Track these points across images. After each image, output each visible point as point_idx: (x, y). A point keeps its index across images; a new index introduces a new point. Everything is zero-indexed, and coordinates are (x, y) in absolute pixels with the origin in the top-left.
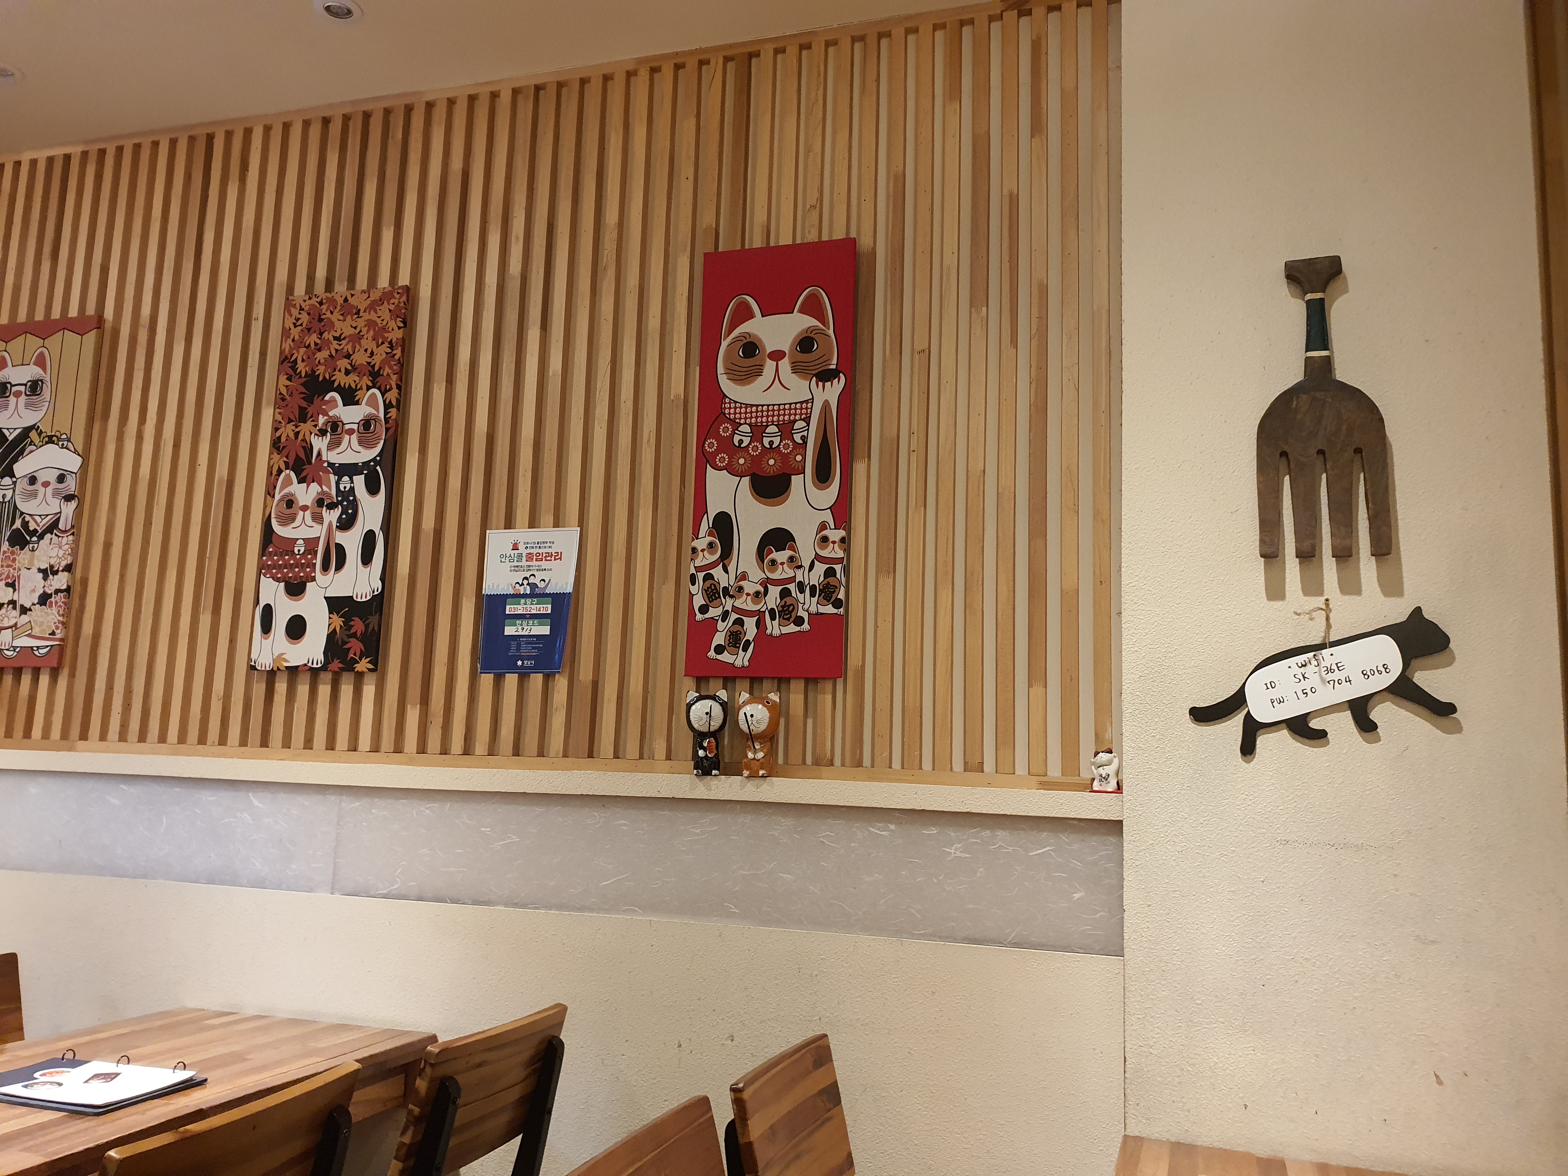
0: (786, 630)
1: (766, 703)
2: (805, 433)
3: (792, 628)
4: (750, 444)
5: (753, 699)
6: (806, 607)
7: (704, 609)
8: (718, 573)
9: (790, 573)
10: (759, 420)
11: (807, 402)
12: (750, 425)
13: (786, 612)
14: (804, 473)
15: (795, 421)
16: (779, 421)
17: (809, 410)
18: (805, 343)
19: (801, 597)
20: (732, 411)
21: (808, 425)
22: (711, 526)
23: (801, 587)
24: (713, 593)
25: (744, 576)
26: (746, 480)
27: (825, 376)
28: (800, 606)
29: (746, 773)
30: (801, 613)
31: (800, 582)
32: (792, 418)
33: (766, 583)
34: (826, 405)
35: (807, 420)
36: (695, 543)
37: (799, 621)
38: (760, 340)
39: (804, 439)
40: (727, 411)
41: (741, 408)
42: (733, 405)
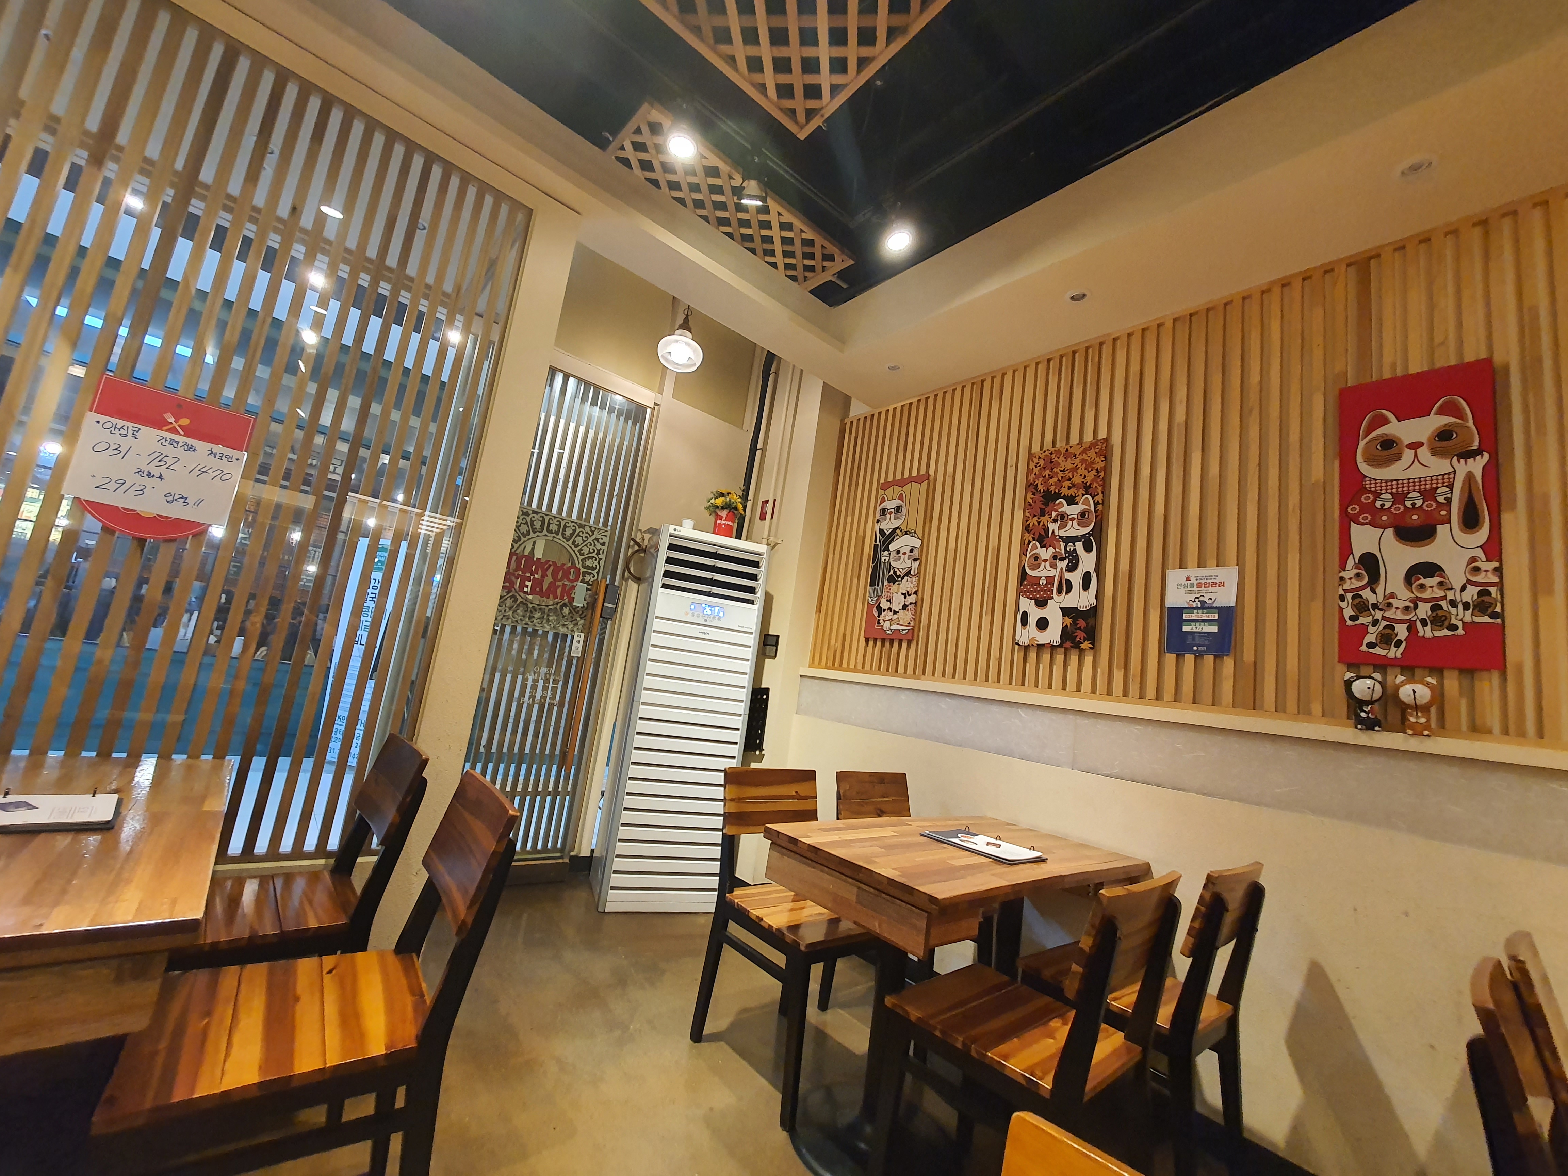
0: (1437, 634)
1: (1427, 684)
2: (1449, 496)
3: (1445, 632)
4: (1392, 506)
5: (1411, 680)
6: (1460, 617)
7: (1353, 618)
8: (1366, 594)
9: (1441, 593)
10: (1400, 490)
11: (1449, 474)
12: (1391, 494)
13: (1438, 619)
14: (1450, 523)
15: (1437, 488)
16: (1420, 489)
17: (1451, 480)
18: (1444, 435)
19: (1453, 611)
20: (1373, 485)
21: (1452, 489)
22: (1357, 562)
23: (1453, 604)
24: (1361, 607)
25: (1392, 596)
26: (1390, 532)
27: (1467, 455)
28: (1453, 617)
29: (1410, 732)
30: (1453, 621)
31: (1451, 600)
32: (1434, 486)
33: (1415, 602)
34: (1470, 476)
35: (1451, 487)
36: (1343, 574)
37: (1454, 628)
38: (1395, 436)
39: (1449, 501)
40: (1367, 486)
41: (1381, 483)
42: (1373, 482)
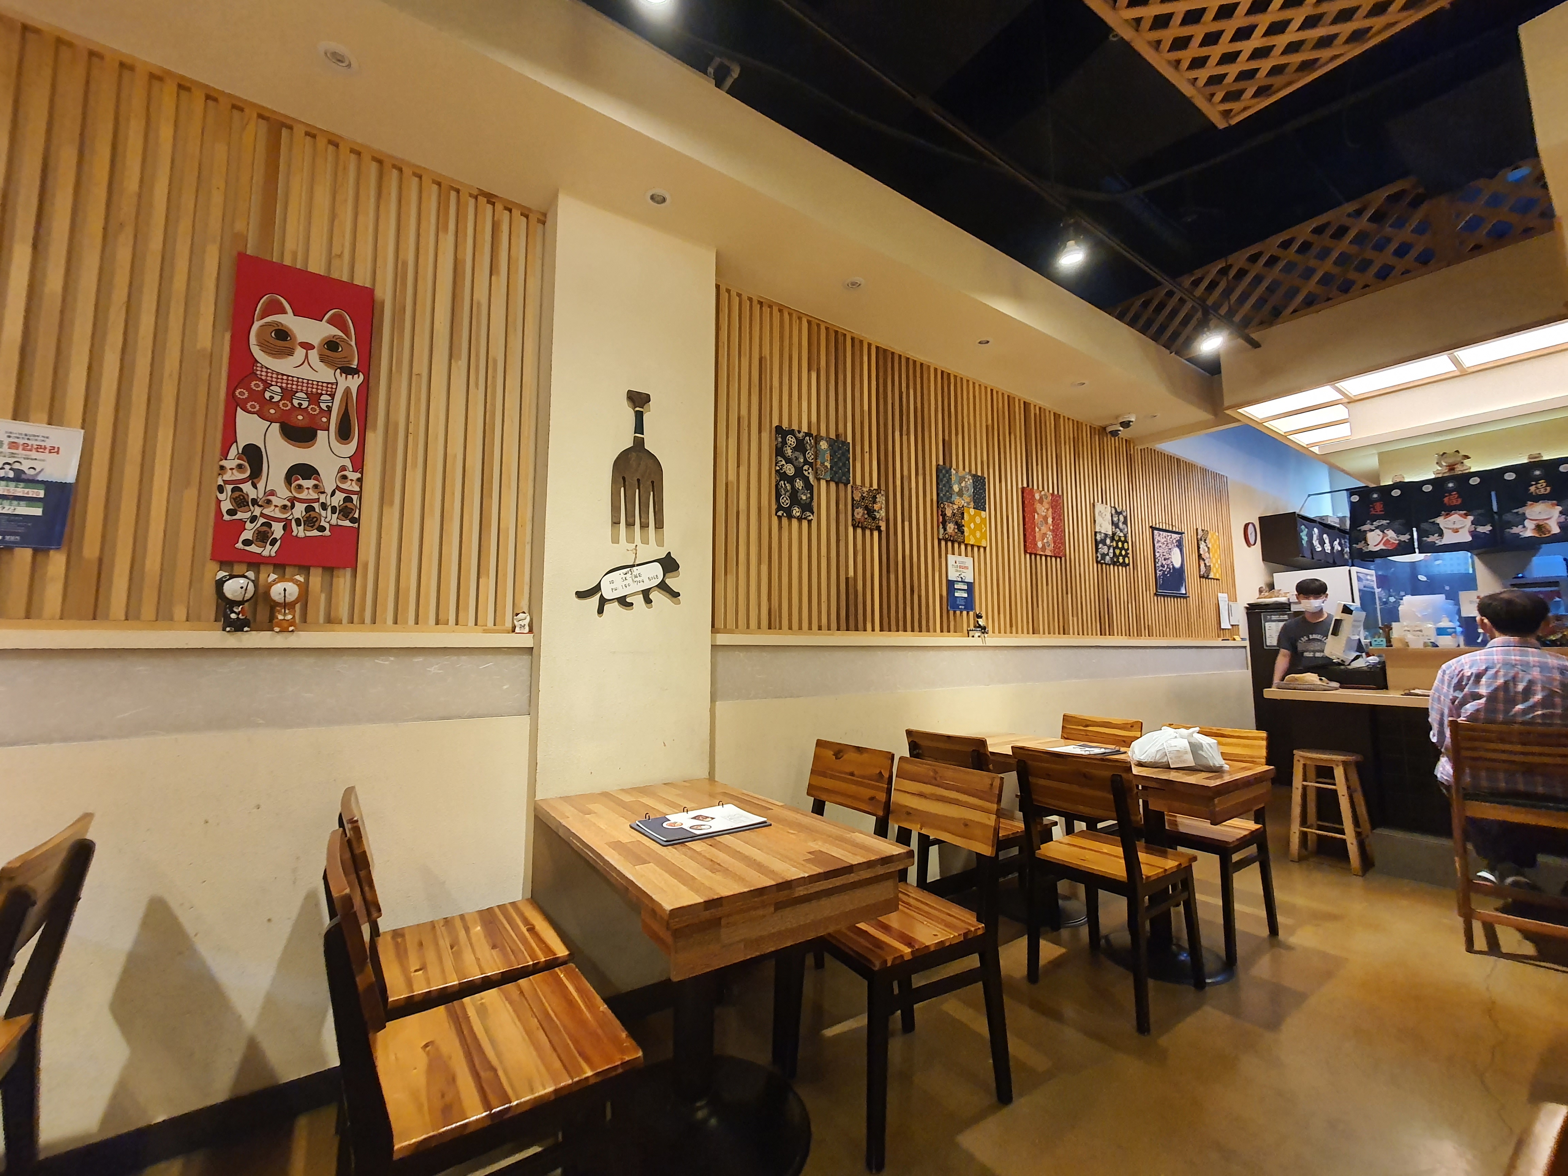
0: (309, 534)
1: (296, 582)
2: (330, 404)
3: (315, 533)
4: (280, 400)
5: (282, 578)
6: (328, 520)
7: (231, 512)
8: (247, 487)
9: (315, 496)
10: (289, 386)
11: (332, 384)
12: (281, 387)
13: (311, 521)
14: (328, 430)
15: (322, 394)
16: (307, 390)
17: (334, 390)
18: (331, 345)
19: (323, 513)
20: (264, 374)
21: (333, 399)
22: (240, 452)
23: (324, 506)
24: (241, 501)
25: (273, 493)
26: (276, 427)
27: (347, 371)
28: (323, 519)
29: (277, 629)
30: (323, 523)
31: (322, 503)
33: (293, 501)
34: (348, 391)
35: (332, 396)
36: (223, 463)
37: (322, 529)
38: (290, 330)
39: (330, 409)
40: (258, 373)
41: (273, 374)
42: (264, 370)
